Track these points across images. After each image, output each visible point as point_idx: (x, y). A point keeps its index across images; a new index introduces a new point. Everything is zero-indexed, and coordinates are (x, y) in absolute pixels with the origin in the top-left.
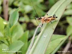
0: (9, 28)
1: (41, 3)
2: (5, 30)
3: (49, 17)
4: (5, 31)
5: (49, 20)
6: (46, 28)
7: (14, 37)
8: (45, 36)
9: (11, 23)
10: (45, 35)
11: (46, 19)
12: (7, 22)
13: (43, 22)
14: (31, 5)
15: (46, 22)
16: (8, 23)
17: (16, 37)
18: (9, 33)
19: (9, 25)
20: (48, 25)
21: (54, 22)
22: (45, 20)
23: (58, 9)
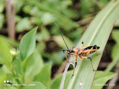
0: (20, 60)
1: (69, 7)
2: (14, 63)
3: (86, 49)
4: (14, 66)
5: (85, 54)
6: (82, 68)
7: (27, 74)
8: (81, 84)
9: (23, 52)
10: (82, 82)
11: (81, 52)
12: (16, 51)
13: (76, 57)
14: (52, 13)
15: (81, 57)
16: (18, 52)
17: (31, 74)
18: (20, 68)
19: (20, 56)
20: (84, 62)
21: (94, 56)
22: (80, 55)
23: (99, 30)
